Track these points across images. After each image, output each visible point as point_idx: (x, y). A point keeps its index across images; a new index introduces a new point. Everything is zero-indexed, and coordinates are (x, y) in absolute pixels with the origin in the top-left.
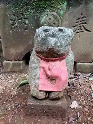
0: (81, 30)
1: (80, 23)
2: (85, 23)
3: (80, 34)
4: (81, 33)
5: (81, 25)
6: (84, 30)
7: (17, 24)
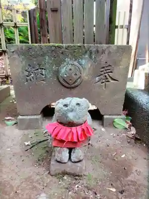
0: (107, 80)
1: (105, 72)
2: (111, 72)
3: (105, 84)
4: (107, 83)
5: (107, 74)
6: (110, 79)
7: (32, 75)
